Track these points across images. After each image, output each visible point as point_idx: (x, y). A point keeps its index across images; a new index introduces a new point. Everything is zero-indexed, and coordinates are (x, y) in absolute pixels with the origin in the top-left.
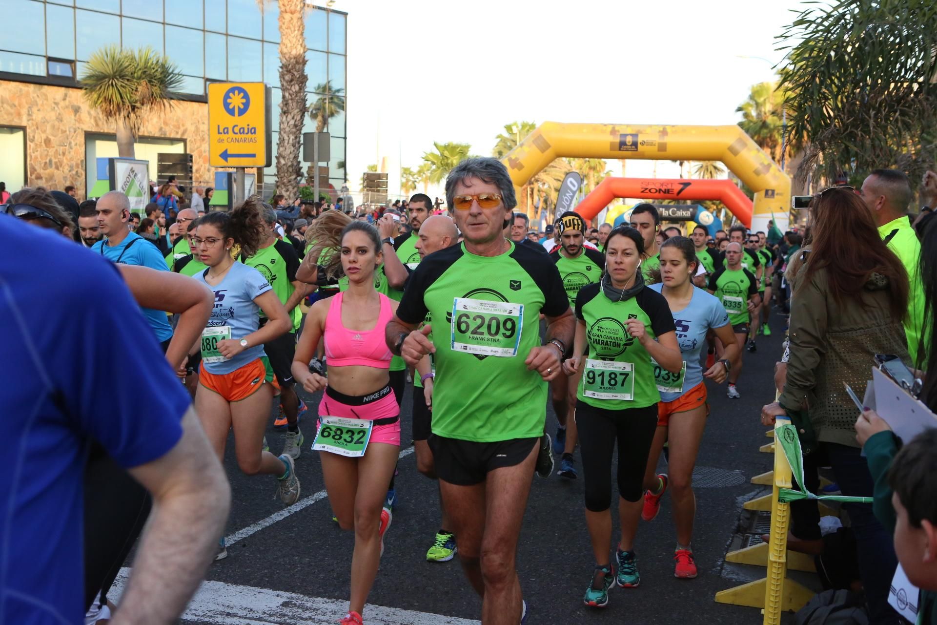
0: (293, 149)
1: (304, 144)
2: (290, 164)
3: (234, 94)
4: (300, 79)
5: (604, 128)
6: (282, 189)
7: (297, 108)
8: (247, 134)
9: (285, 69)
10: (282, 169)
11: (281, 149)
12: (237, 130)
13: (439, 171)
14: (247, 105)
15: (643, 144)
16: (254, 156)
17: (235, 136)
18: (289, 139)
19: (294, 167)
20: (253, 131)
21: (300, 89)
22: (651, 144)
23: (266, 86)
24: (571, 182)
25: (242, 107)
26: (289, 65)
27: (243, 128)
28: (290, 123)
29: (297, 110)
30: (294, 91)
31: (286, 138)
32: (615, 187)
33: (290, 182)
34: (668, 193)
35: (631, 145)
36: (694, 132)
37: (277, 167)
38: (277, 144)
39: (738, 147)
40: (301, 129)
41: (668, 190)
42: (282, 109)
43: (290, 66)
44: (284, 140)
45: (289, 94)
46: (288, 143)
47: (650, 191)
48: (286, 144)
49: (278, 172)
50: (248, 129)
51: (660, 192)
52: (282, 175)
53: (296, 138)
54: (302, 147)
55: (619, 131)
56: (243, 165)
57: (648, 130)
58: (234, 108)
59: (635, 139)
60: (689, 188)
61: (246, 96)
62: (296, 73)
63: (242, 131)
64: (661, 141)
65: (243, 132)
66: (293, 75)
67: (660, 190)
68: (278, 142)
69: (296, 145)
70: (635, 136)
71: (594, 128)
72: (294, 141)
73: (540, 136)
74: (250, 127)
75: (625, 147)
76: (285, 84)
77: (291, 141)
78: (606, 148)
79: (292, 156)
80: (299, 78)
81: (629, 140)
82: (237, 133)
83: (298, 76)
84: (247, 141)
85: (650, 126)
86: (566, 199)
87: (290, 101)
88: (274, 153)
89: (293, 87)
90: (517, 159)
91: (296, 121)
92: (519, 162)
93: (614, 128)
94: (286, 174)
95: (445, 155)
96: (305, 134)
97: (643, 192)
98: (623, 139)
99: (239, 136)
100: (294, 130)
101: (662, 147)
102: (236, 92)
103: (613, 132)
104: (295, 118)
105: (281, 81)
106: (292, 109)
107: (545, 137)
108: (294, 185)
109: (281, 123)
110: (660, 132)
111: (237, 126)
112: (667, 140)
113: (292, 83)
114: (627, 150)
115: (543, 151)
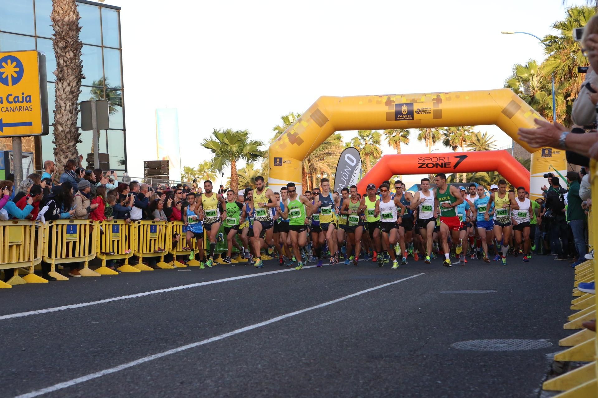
0: (70, 115)
1: (81, 110)
2: (68, 130)
3: (7, 64)
4: (75, 46)
5: (380, 99)
6: (61, 156)
7: (72, 74)
8: (21, 102)
9: (58, 37)
10: (60, 135)
11: (58, 116)
12: (11, 99)
13: (220, 159)
14: (20, 74)
15: (418, 112)
16: (30, 124)
17: (9, 105)
18: (66, 105)
19: (72, 134)
20: (28, 99)
21: (75, 56)
22: (426, 112)
23: (39, 54)
24: (348, 158)
25: (15, 75)
26: (62, 32)
27: (18, 97)
28: (66, 90)
29: (73, 77)
30: (69, 57)
31: (63, 105)
32: (393, 164)
33: (68, 148)
34: (445, 167)
35: (407, 114)
36: (467, 98)
37: (55, 134)
38: (54, 111)
39: (512, 109)
40: (78, 96)
41: (445, 164)
42: (57, 76)
43: (64, 33)
44: (60, 107)
45: (64, 61)
46: (65, 110)
47: (427, 165)
48: (63, 111)
49: (56, 139)
50: (23, 97)
51: (437, 167)
52: (61, 142)
53: (73, 104)
54: (80, 113)
55: (394, 101)
56: (19, 134)
57: (423, 99)
58: (7, 76)
59: (410, 108)
60: (465, 160)
61: (19, 65)
62: (70, 40)
63: (16, 99)
64: (436, 109)
65: (18, 101)
66: (67, 42)
67: (437, 164)
68: (55, 110)
69: (73, 112)
70: (411, 104)
71: (370, 99)
72: (71, 108)
73: (318, 110)
74: (25, 96)
75: (401, 116)
76: (59, 51)
77: (68, 108)
78: (383, 119)
79: (69, 123)
80: (73, 44)
81: (405, 109)
82: (11, 103)
83: (72, 43)
84: (22, 109)
85: (425, 95)
86: (344, 175)
87: (65, 68)
88: (51, 121)
89: (67, 53)
90: (296, 134)
91: (72, 87)
92: (299, 137)
93: (389, 99)
94: (64, 141)
95: (225, 142)
96: (82, 103)
97: (420, 167)
98: (398, 109)
99: (14, 105)
100: (71, 96)
101: (438, 114)
102: (9, 61)
103: (389, 102)
104: (71, 84)
105: (55, 48)
106: (68, 75)
107: (322, 111)
108: (73, 151)
109: (57, 90)
110: (434, 99)
111: (11, 95)
112: (441, 107)
113: (66, 50)
114: (403, 120)
115: (321, 125)
